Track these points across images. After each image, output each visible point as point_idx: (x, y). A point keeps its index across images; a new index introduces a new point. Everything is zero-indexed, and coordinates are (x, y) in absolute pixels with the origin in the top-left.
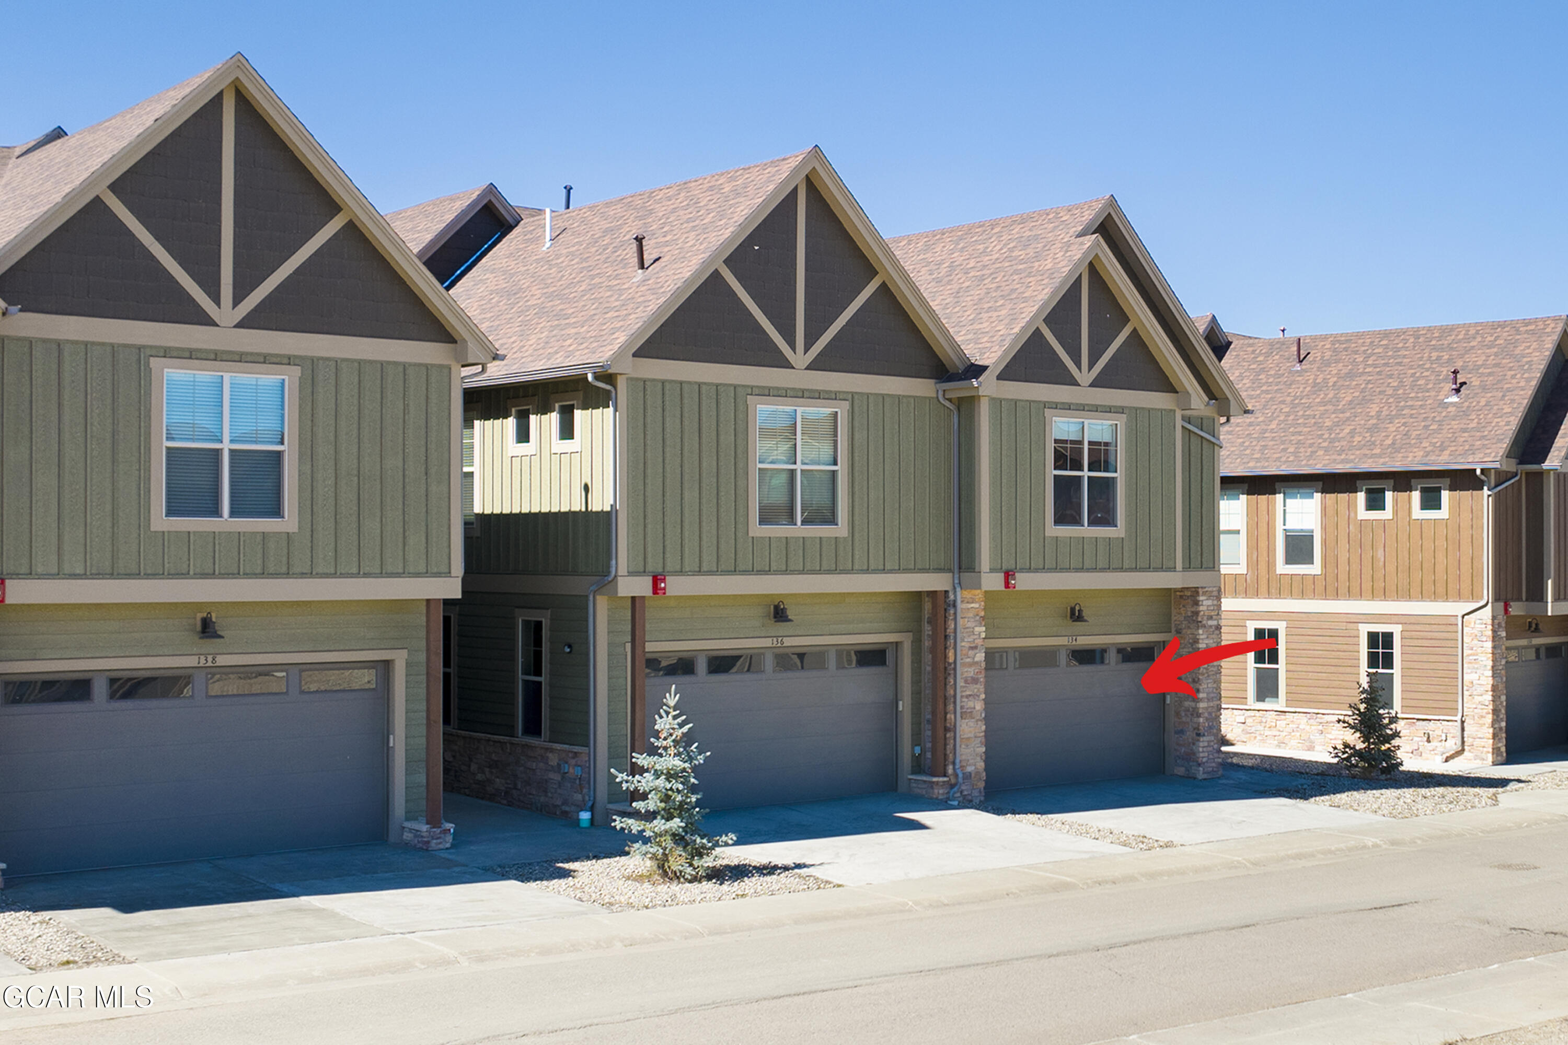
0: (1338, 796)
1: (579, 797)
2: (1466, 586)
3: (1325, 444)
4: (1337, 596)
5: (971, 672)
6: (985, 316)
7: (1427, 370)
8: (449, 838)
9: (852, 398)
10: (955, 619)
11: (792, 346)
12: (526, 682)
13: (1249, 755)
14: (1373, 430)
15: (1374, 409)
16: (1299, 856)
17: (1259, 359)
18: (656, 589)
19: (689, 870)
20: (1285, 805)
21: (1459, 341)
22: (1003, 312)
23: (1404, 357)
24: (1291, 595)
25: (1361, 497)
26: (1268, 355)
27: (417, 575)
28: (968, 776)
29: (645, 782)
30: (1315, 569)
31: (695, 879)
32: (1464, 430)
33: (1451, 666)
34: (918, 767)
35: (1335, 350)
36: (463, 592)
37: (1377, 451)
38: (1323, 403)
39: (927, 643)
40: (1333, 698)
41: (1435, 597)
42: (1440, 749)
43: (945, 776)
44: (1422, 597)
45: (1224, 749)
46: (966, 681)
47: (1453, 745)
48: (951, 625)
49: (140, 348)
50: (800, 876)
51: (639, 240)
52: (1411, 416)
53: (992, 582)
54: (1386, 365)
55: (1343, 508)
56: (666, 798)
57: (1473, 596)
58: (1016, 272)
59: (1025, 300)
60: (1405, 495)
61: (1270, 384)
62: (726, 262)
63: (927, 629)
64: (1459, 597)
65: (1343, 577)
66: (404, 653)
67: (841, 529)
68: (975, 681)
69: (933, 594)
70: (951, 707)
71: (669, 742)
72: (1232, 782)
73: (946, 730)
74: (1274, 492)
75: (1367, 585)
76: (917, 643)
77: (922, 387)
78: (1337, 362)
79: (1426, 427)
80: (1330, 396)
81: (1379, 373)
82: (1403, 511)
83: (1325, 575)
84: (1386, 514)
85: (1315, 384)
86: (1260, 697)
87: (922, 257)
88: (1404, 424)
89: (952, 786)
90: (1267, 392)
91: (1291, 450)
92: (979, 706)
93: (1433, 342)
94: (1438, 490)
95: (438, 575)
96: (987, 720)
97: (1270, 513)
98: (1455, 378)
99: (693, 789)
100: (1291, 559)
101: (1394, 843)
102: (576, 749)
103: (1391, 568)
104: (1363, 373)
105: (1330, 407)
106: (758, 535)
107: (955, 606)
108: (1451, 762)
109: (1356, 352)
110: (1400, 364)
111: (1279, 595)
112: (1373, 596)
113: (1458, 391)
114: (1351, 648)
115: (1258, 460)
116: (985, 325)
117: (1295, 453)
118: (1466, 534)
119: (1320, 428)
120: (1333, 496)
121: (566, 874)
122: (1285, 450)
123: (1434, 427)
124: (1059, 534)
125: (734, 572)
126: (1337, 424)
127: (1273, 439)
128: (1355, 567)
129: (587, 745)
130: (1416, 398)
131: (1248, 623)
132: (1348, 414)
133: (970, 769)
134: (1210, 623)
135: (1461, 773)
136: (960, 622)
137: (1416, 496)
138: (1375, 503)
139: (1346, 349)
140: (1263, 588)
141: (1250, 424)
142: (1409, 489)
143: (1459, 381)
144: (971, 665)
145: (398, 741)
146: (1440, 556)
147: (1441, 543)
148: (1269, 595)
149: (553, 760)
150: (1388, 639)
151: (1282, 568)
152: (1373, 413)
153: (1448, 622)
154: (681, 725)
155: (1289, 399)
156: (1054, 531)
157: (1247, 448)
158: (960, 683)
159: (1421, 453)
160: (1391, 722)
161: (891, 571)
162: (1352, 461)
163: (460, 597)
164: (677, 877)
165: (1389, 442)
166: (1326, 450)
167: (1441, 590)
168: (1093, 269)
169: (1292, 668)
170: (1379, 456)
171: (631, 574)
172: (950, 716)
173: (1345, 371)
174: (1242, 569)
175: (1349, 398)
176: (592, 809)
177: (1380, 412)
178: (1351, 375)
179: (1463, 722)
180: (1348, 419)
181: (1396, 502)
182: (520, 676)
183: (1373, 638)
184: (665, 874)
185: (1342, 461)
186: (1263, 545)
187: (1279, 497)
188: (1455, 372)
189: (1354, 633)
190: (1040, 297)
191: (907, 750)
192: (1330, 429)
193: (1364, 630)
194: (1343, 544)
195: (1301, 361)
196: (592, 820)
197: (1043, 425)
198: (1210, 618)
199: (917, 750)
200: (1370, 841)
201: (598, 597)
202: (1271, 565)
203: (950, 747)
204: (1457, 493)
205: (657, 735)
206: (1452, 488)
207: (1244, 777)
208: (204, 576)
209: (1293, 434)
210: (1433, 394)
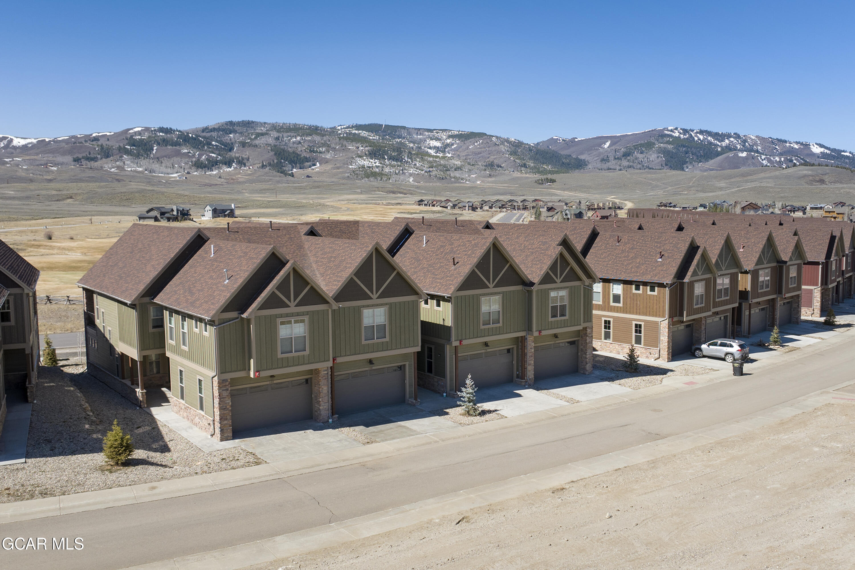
0: (622, 380)
1: (443, 389)
2: (661, 314)
3: (624, 270)
4: (627, 313)
5: (531, 354)
6: (534, 266)
7: (653, 249)
8: (419, 403)
9: (503, 293)
10: (527, 342)
11: (490, 283)
12: (427, 360)
13: (602, 356)
14: (638, 267)
15: (638, 261)
16: (608, 406)
17: (607, 239)
18: (460, 343)
19: (474, 414)
20: (607, 385)
21: (663, 241)
22: (539, 266)
23: (648, 244)
24: (614, 312)
25: (634, 286)
26: (610, 238)
27: (412, 347)
28: (530, 379)
29: (464, 394)
30: (621, 305)
31: (475, 416)
32: (662, 270)
33: (657, 335)
34: (518, 377)
35: (628, 239)
36: (421, 349)
37: (638, 274)
38: (625, 257)
39: (520, 347)
40: (625, 341)
41: (653, 316)
42: (654, 357)
43: (524, 379)
44: (650, 315)
45: (594, 353)
46: (529, 357)
47: (657, 356)
48: (526, 344)
49: (359, 306)
50: (497, 414)
51: (454, 259)
52: (648, 264)
53: (536, 334)
54: (642, 246)
55: (629, 289)
56: (469, 398)
57: (663, 316)
58: (541, 253)
59: (544, 264)
60: (645, 287)
61: (610, 249)
62: (476, 267)
63: (520, 344)
64: (659, 316)
65: (628, 308)
66: (408, 362)
67: (501, 324)
68: (532, 356)
69: (522, 337)
70: (526, 363)
71: (469, 386)
72: (595, 375)
73: (525, 368)
74: (610, 283)
75: (635, 311)
76: (518, 347)
77: (519, 288)
78: (629, 243)
79: (652, 268)
80: (626, 255)
81: (640, 249)
82: (645, 291)
83: (623, 307)
84: (640, 292)
85: (622, 250)
86: (605, 339)
87: (516, 240)
88: (646, 266)
89: (526, 382)
90: (609, 251)
91: (615, 271)
92: (533, 362)
93: (656, 240)
94: (655, 287)
95: (416, 346)
96: (534, 366)
97: (609, 288)
98: (661, 254)
99: (474, 396)
100: (614, 302)
101: (631, 400)
102: (442, 378)
103: (641, 307)
104: (636, 248)
105: (626, 258)
106: (482, 328)
107: (527, 339)
108: (656, 360)
109: (634, 241)
110: (646, 246)
111: (611, 311)
112: (636, 314)
113: (661, 257)
114: (630, 327)
115: (606, 273)
116: (534, 269)
117: (616, 272)
118: (662, 299)
119: (623, 265)
120: (626, 285)
121: (447, 414)
122: (613, 271)
123: (654, 268)
124: (553, 320)
125: (477, 337)
126: (628, 264)
127: (610, 267)
128: (632, 305)
129: (445, 378)
130: (650, 258)
131: (602, 318)
132: (631, 261)
133: (530, 377)
134: (590, 335)
135: (658, 366)
136: (528, 343)
137: (649, 288)
138: (637, 288)
139: (631, 239)
140: (607, 309)
141: (604, 261)
142: (647, 286)
143: (662, 254)
144: (530, 353)
145: (407, 382)
146: (655, 305)
147: (655, 301)
148: (608, 311)
149: (436, 380)
150: (640, 326)
151: (612, 304)
152: (638, 262)
153: (656, 323)
154: (472, 382)
155: (615, 254)
156: (551, 319)
157: (603, 269)
158: (528, 357)
159: (650, 276)
160: (637, 357)
161: (512, 333)
162: (631, 277)
163: (420, 350)
164: (471, 415)
165: (642, 272)
166: (625, 272)
167: (655, 314)
168: (561, 255)
169: (614, 331)
170: (639, 276)
171: (455, 341)
172: (526, 365)
173: (631, 247)
174: (601, 303)
175: (631, 256)
176: (446, 393)
177: (640, 262)
178: (632, 248)
179: (660, 350)
180: (631, 263)
181: (643, 289)
182: (426, 359)
183: (636, 325)
184: (469, 414)
185: (629, 277)
186: (607, 297)
187: (612, 284)
188: (661, 252)
189: (631, 323)
190: (548, 264)
191: (515, 373)
192: (626, 266)
193: (634, 323)
194: (629, 299)
195: (619, 242)
196: (446, 395)
197: (548, 294)
198: (590, 334)
199: (518, 373)
200: (626, 400)
201: (447, 345)
202: (609, 303)
203: (526, 373)
204: (659, 288)
205: (466, 384)
206: (658, 287)
207: (598, 373)
208: (372, 352)
209: (616, 266)
210: (655, 257)
